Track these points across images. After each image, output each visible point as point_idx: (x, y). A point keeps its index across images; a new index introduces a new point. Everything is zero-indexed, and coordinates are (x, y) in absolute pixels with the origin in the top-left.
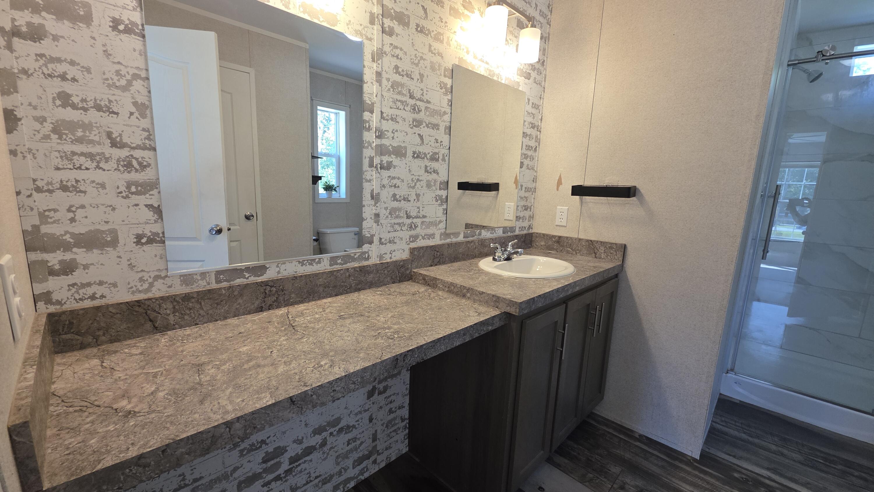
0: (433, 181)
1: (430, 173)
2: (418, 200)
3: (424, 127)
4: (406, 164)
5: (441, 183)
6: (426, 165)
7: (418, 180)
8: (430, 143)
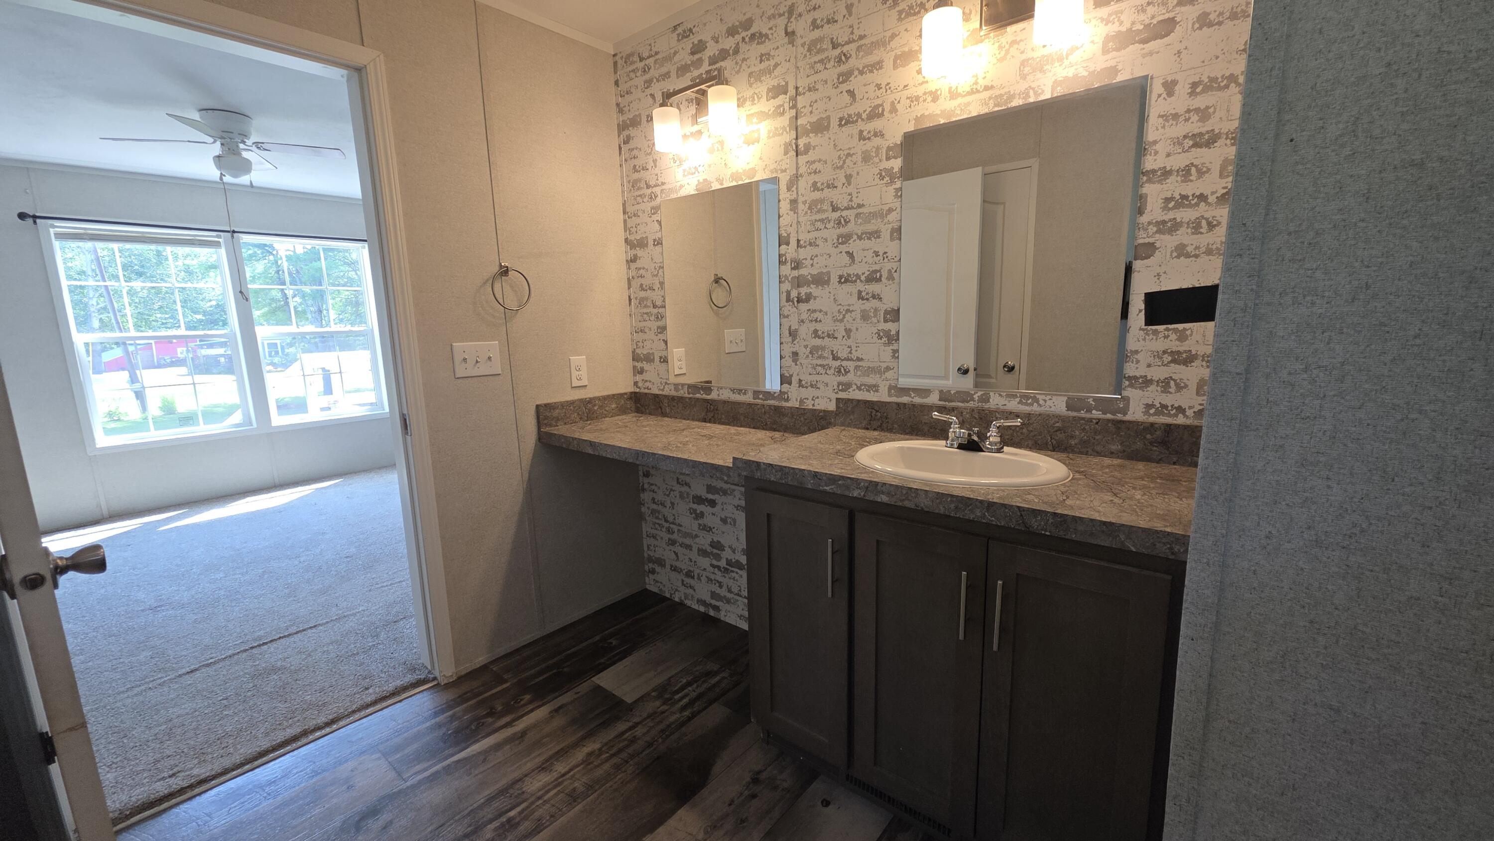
0: (872, 310)
1: (867, 299)
2: (849, 337)
3: (855, 241)
4: (830, 292)
5: (886, 312)
6: (859, 290)
7: (848, 311)
8: (865, 260)
